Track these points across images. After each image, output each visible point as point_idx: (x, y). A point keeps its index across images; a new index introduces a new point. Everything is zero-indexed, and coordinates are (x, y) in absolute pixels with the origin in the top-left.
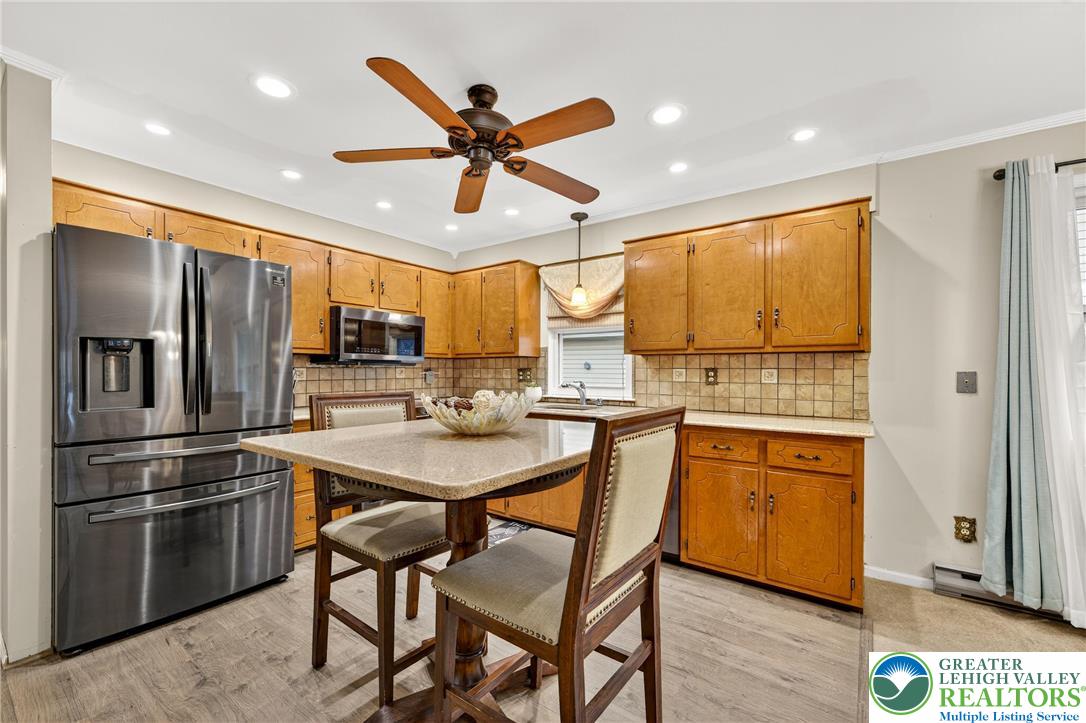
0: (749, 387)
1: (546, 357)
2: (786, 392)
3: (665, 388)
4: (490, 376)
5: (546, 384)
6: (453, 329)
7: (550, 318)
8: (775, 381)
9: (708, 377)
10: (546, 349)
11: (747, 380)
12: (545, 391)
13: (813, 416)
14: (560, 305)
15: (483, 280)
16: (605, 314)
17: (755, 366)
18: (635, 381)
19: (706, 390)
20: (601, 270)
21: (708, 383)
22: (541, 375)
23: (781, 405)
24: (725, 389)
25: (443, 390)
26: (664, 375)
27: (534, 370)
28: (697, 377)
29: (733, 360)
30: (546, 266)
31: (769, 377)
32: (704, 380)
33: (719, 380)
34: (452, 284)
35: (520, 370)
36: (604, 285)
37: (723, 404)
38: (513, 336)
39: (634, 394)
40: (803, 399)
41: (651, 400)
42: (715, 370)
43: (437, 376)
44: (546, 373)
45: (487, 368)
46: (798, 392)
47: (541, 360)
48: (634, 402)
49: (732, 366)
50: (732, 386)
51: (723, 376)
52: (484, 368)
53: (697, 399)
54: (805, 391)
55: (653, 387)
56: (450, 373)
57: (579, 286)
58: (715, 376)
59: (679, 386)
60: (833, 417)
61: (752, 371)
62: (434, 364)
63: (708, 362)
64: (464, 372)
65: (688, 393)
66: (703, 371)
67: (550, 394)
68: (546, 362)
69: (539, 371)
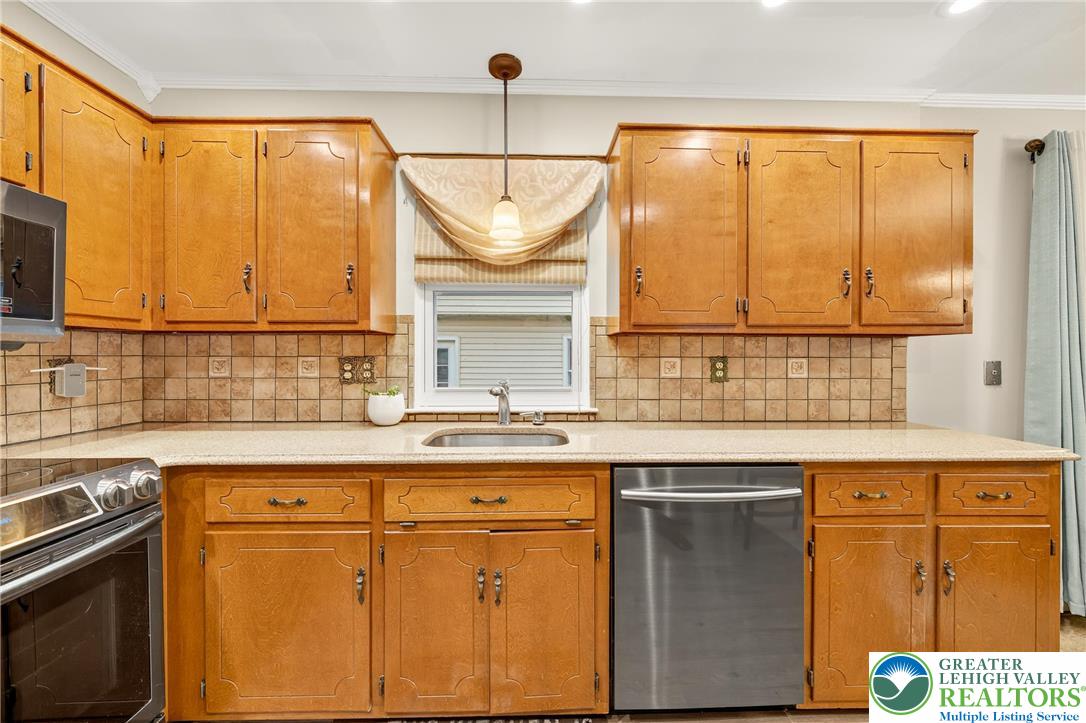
0: (771, 384)
1: (409, 334)
2: (818, 390)
3: (647, 389)
4: (259, 373)
5: (410, 388)
6: (160, 261)
7: (419, 259)
8: (805, 375)
9: (714, 369)
10: (409, 320)
11: (768, 375)
12: (409, 401)
13: (849, 421)
14: (446, 235)
15: (263, 151)
16: (544, 261)
17: (779, 354)
18: (595, 379)
19: (711, 390)
20: (539, 178)
21: (714, 379)
22: (397, 369)
23: (812, 407)
24: (739, 389)
25: (116, 410)
26: (646, 366)
27: (380, 361)
28: (697, 370)
29: (751, 343)
30: (414, 155)
31: (798, 370)
32: (708, 374)
33: (729, 375)
34: (154, 148)
35: (343, 360)
36: (548, 206)
37: (736, 409)
38: (356, 285)
39: (595, 400)
40: (839, 398)
41: (625, 409)
42: (724, 359)
43: (93, 377)
44: (410, 367)
45: (251, 355)
46: (832, 389)
47: (398, 341)
48: (594, 414)
49: (749, 352)
50: (748, 383)
51: (735, 368)
52: (242, 355)
53: (697, 405)
54: (840, 387)
55: (627, 387)
56: (134, 367)
57: (506, 198)
58: (724, 369)
59: (670, 385)
60: (870, 421)
61: (775, 361)
62: (82, 345)
63: (714, 347)
64: (180, 365)
65: (686, 396)
66: (707, 362)
67: (417, 409)
68: (410, 344)
69: (393, 363)
